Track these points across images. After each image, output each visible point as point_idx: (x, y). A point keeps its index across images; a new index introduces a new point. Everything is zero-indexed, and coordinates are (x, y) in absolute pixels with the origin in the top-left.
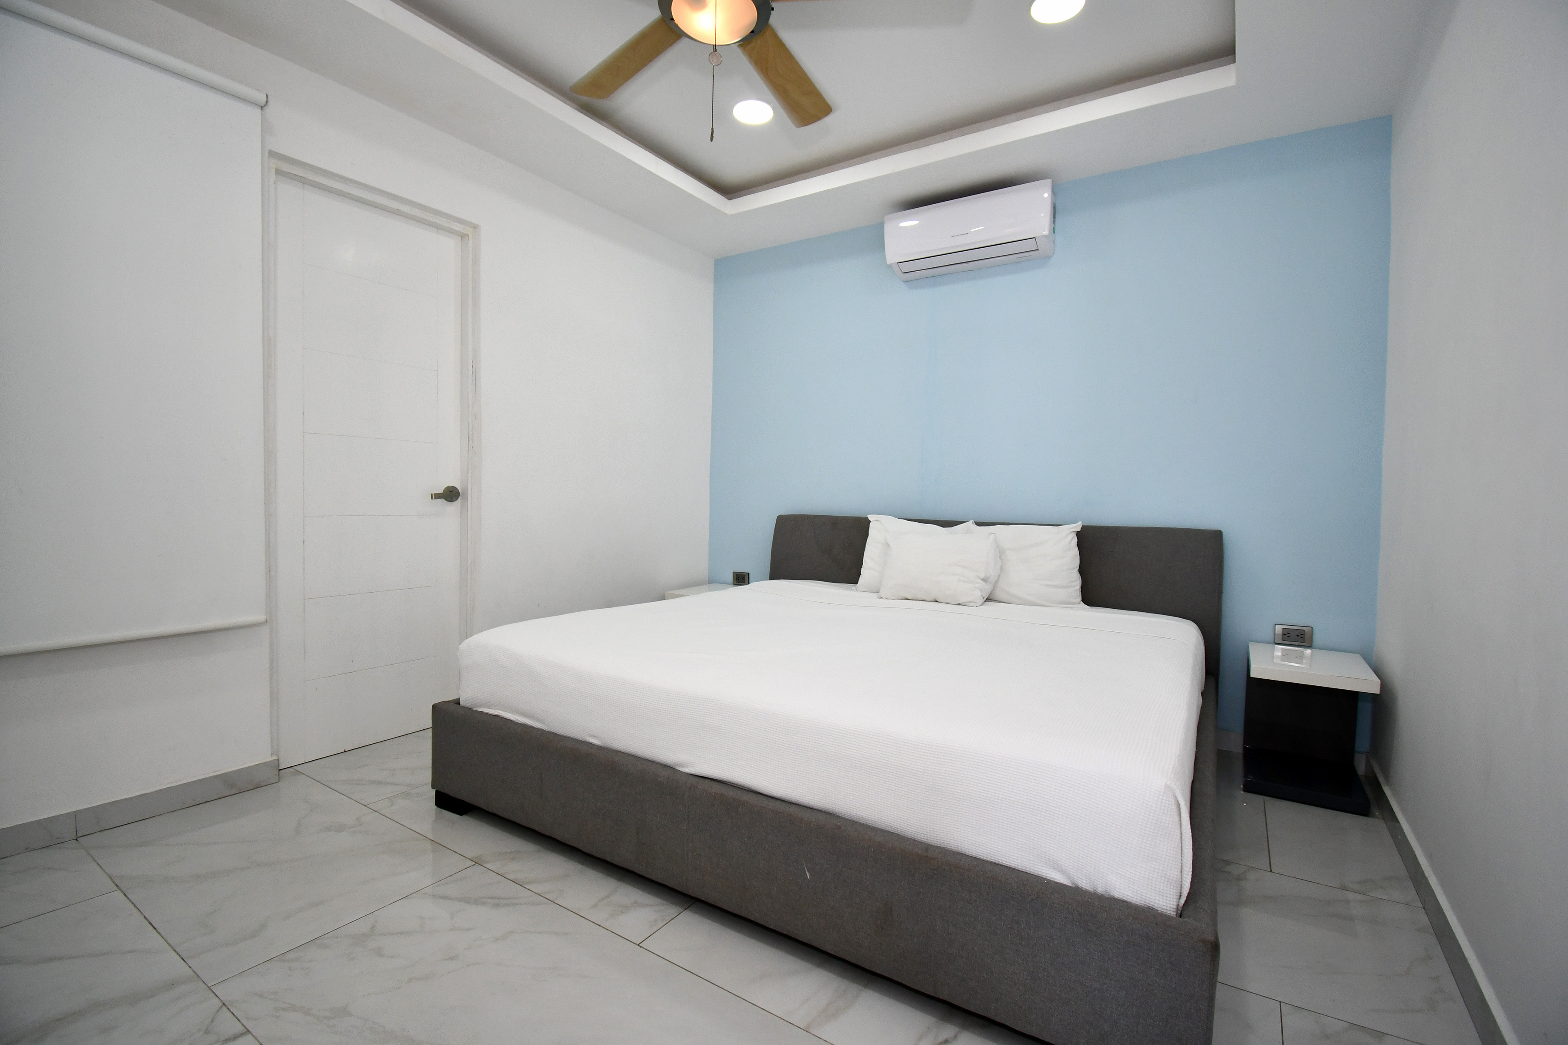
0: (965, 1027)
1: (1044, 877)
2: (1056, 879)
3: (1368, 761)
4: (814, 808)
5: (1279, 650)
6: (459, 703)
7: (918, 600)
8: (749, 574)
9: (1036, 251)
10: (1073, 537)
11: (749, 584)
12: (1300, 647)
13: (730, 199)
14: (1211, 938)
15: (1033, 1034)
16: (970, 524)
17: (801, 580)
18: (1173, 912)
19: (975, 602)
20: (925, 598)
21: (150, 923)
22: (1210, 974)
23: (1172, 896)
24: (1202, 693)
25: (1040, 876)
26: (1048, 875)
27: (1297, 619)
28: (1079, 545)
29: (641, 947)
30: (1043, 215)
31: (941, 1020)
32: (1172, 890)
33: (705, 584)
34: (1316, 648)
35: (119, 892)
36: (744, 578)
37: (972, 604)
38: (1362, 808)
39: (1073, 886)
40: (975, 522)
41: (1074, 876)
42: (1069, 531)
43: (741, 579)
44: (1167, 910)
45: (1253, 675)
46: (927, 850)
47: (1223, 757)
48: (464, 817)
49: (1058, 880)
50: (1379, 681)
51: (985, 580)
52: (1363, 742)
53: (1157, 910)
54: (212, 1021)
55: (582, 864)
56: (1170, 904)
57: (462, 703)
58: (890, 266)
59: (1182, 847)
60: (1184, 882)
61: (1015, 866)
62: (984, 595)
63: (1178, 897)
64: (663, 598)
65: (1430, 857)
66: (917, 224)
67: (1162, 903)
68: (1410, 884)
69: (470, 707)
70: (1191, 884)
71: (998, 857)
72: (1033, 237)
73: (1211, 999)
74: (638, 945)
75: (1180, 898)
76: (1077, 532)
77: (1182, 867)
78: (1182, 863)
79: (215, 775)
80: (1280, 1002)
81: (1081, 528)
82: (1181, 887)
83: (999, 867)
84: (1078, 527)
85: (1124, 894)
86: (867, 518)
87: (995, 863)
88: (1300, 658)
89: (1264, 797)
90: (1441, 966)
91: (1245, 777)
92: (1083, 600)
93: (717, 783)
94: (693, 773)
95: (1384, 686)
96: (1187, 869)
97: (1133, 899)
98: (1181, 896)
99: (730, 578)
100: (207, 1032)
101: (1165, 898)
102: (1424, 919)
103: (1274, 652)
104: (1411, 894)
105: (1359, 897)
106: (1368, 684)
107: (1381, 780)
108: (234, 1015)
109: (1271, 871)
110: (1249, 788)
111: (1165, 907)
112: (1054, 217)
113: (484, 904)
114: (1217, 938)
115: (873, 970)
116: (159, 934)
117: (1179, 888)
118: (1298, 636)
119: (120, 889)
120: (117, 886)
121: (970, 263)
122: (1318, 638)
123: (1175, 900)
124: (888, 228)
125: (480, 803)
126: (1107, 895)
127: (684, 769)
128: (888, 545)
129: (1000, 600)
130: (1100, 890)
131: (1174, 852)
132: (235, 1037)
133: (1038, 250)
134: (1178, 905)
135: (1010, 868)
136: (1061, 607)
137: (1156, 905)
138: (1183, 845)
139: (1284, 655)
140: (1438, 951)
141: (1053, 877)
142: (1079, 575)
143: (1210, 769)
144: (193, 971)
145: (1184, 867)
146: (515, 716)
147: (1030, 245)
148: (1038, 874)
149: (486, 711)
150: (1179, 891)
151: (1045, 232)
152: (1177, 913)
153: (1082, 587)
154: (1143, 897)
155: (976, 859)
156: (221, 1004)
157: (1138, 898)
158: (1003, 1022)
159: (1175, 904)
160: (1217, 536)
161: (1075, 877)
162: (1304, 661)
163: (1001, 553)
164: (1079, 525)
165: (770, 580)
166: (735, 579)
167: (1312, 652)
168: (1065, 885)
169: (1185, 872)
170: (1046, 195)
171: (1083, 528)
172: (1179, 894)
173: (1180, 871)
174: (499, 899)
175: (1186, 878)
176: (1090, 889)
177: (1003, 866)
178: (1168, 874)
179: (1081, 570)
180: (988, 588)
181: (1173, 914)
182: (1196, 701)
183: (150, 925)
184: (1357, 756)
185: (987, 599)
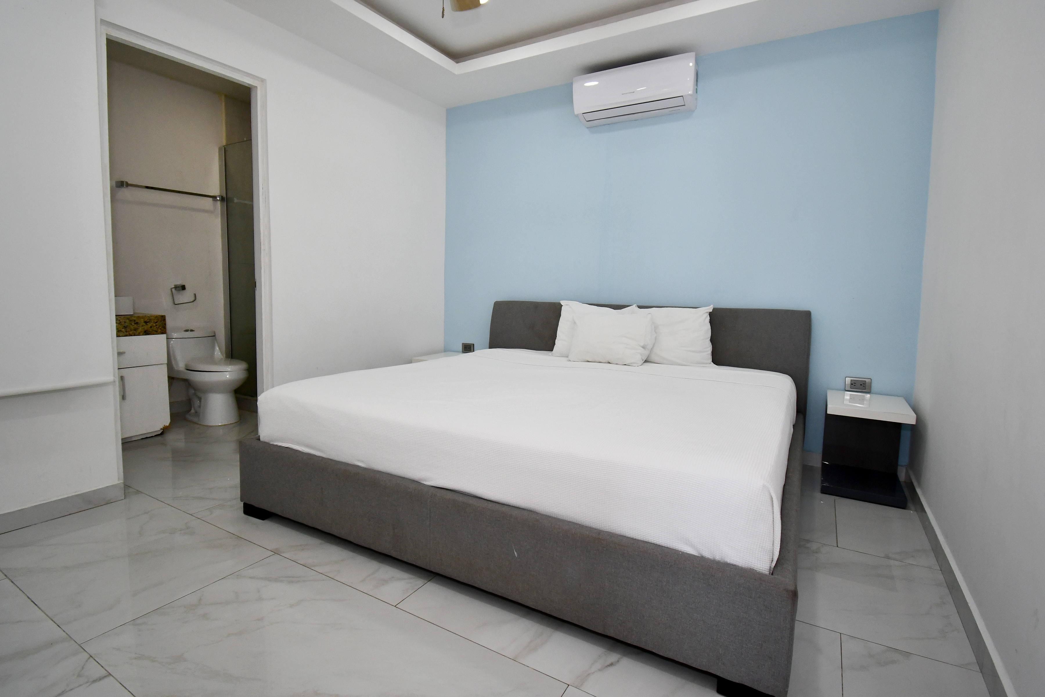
0: (625, 654)
1: (680, 550)
2: (688, 551)
3: (907, 472)
4: (520, 507)
5: (848, 395)
6: (259, 440)
7: (596, 362)
8: (474, 344)
10: (707, 316)
11: (474, 351)
12: (863, 393)
13: (457, 63)
14: (792, 588)
15: (672, 658)
16: (634, 307)
17: (512, 348)
18: (767, 571)
19: (636, 363)
20: (601, 361)
21: (32, 601)
22: (791, 612)
23: (766, 561)
24: (793, 426)
25: (677, 549)
26: (682, 549)
27: (861, 374)
28: (711, 322)
29: (397, 608)
30: (688, 79)
31: (608, 650)
32: (766, 557)
33: (442, 352)
35: (7, 580)
37: (634, 365)
38: (902, 504)
39: (699, 556)
40: (637, 306)
41: (700, 548)
42: (705, 312)
43: (468, 348)
44: (763, 570)
45: (828, 412)
46: (599, 534)
47: (806, 470)
48: (266, 522)
49: (689, 551)
50: (915, 415)
51: (644, 347)
52: (903, 459)
53: (756, 571)
54: (83, 668)
55: (354, 552)
56: (765, 566)
57: (261, 439)
58: (577, 116)
59: (773, 528)
60: (774, 551)
61: (659, 543)
62: (643, 358)
63: (771, 561)
64: (410, 362)
65: (946, 536)
66: (598, 84)
67: (759, 566)
68: (932, 554)
69: (267, 442)
70: (779, 552)
71: (648, 538)
72: (681, 95)
73: (792, 629)
74: (395, 606)
75: (772, 562)
76: (710, 312)
77: (774, 541)
78: (773, 538)
79: (76, 494)
80: (841, 633)
81: (713, 310)
82: (773, 555)
83: (649, 544)
85: (734, 560)
86: (560, 303)
87: (646, 542)
88: (862, 401)
89: (835, 497)
90: (951, 609)
91: (822, 483)
92: (713, 361)
93: (450, 492)
94: (433, 485)
95: (918, 419)
96: (777, 542)
97: (740, 563)
98: (772, 561)
99: (460, 348)
100: (79, 676)
101: (762, 562)
102: (941, 577)
103: (844, 397)
104: (932, 561)
105: (897, 563)
106: (908, 418)
107: (915, 484)
108: (99, 663)
109: (837, 547)
110: (824, 491)
111: (761, 569)
112: (697, 81)
113: (282, 581)
114: (796, 588)
115: (561, 617)
116: (40, 608)
117: (772, 556)
118: (861, 385)
119: (8, 578)
120: (6, 576)
121: (636, 114)
123: (768, 563)
124: (576, 87)
125: (276, 510)
126: (722, 561)
127: (427, 482)
128: (575, 323)
129: (655, 362)
130: (718, 558)
131: (768, 531)
132: (100, 679)
133: (685, 105)
134: (771, 567)
135: (657, 545)
136: (698, 366)
137: (756, 567)
138: (774, 525)
139: (851, 399)
140: (949, 599)
141: (685, 550)
142: (710, 344)
143: (796, 477)
144: (67, 634)
145: (775, 541)
146: (301, 447)
147: (679, 102)
148: (675, 548)
149: (280, 444)
150: (772, 558)
151: (690, 92)
152: (770, 572)
153: (712, 352)
154: (747, 562)
155: (633, 539)
156: (89, 656)
157: (743, 562)
158: (650, 649)
159: (768, 566)
161: (701, 550)
162: (865, 402)
163: (655, 328)
164: (711, 308)
165: (489, 348)
166: (464, 348)
167: (870, 396)
168: (694, 555)
169: (775, 545)
170: (691, 64)
171: (714, 309)
172: (771, 560)
173: (772, 543)
174: (293, 577)
175: (776, 548)
176: (711, 558)
177: (651, 543)
178: (764, 546)
179: (712, 340)
180: (646, 353)
181: (767, 573)
182: (789, 430)
183: (32, 603)
184: (899, 468)
185: (645, 361)
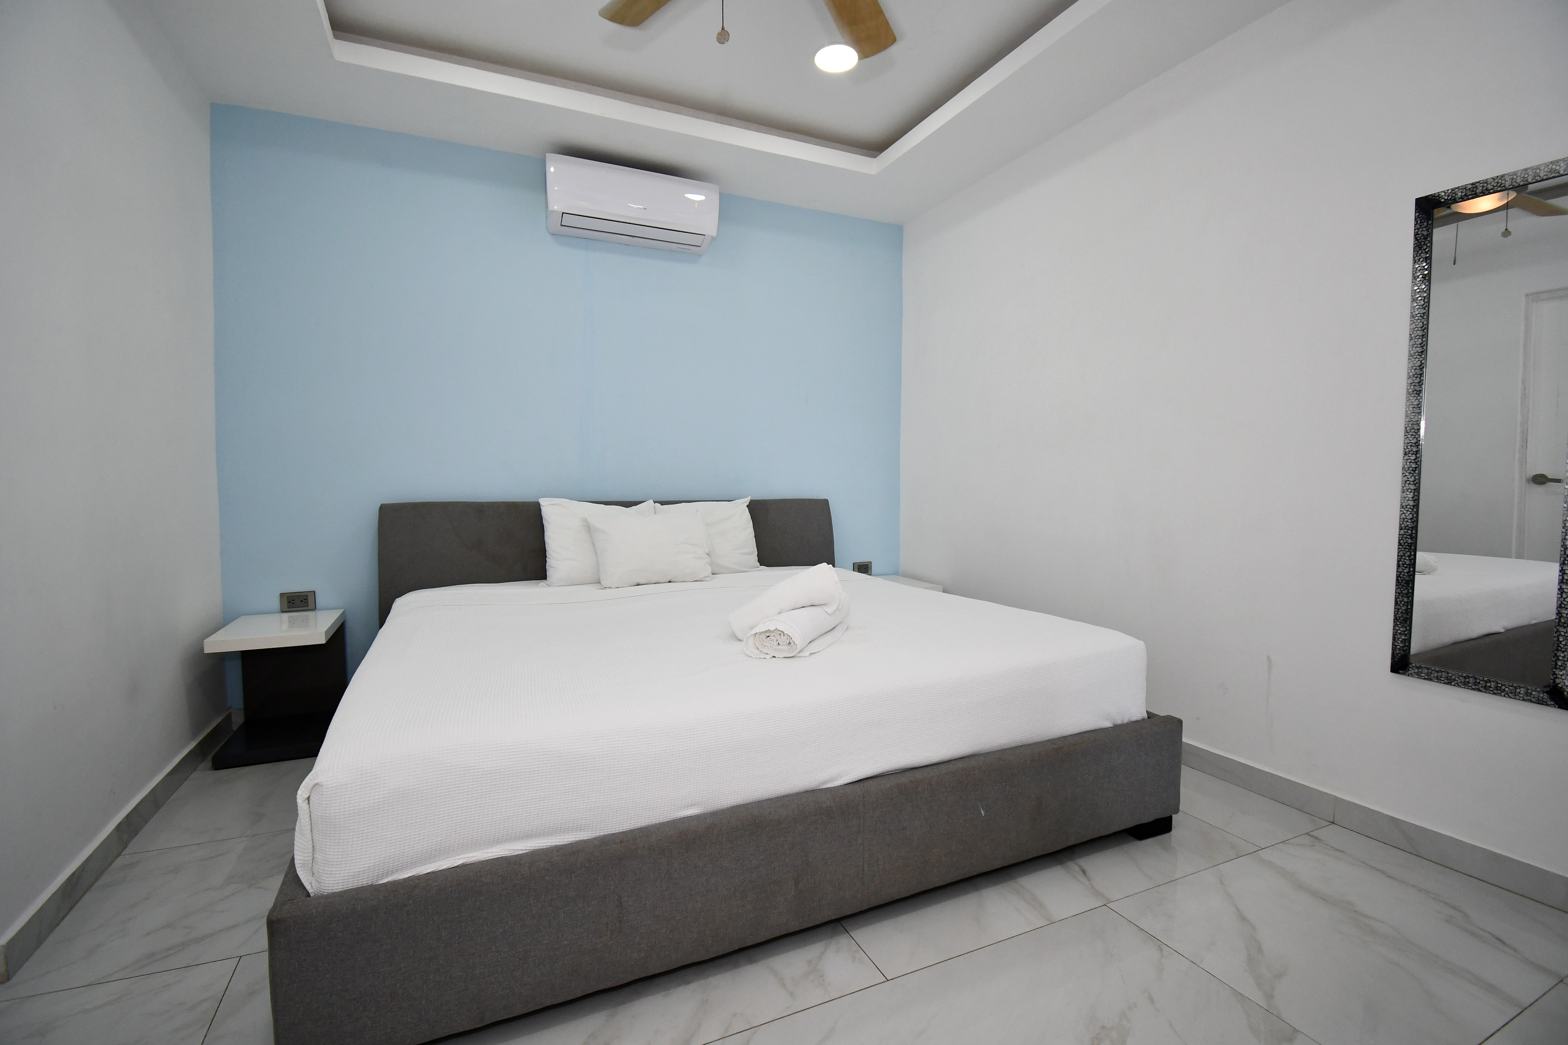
9: (698, 248)
34: (874, 575)
36: (306, 599)
84: (747, 501)
122: (874, 569)
160: (825, 502)
